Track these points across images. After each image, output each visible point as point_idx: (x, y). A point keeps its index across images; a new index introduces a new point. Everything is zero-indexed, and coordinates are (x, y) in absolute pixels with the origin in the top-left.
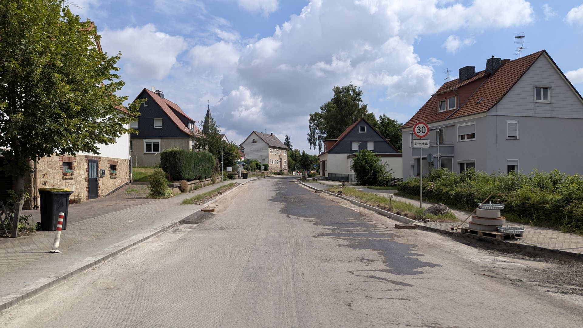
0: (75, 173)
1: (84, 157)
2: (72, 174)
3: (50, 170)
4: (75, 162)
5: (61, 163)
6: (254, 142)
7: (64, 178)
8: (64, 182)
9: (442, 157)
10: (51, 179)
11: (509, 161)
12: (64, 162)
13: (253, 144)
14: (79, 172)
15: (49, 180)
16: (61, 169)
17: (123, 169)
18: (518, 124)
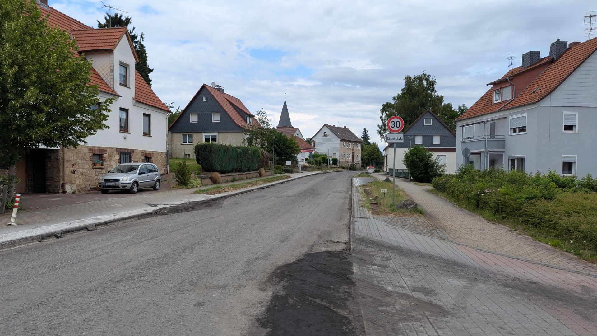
0: (105, 163)
1: (116, 149)
2: (102, 165)
3: (80, 161)
4: (106, 154)
5: (91, 155)
6: (325, 135)
7: (94, 168)
8: (94, 172)
9: (490, 152)
10: (80, 168)
11: (564, 157)
12: (94, 154)
13: (325, 137)
14: (110, 163)
15: (79, 170)
16: (91, 160)
17: (160, 161)
18: (577, 115)
